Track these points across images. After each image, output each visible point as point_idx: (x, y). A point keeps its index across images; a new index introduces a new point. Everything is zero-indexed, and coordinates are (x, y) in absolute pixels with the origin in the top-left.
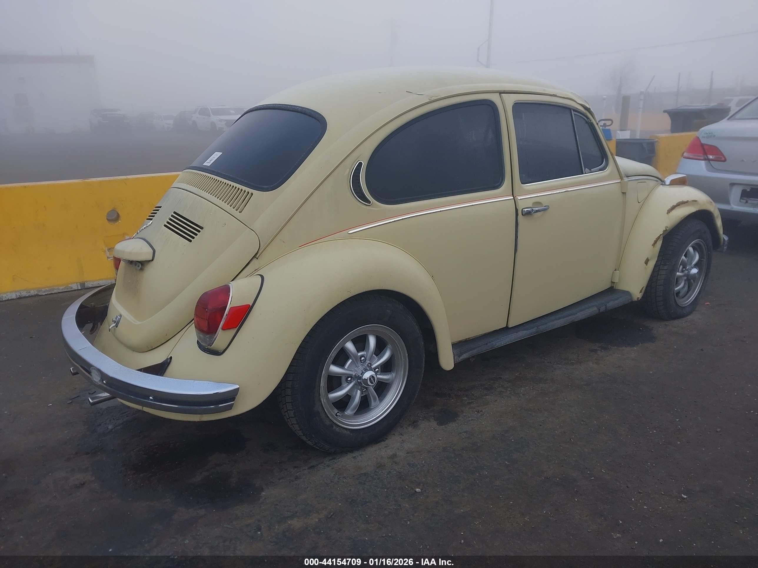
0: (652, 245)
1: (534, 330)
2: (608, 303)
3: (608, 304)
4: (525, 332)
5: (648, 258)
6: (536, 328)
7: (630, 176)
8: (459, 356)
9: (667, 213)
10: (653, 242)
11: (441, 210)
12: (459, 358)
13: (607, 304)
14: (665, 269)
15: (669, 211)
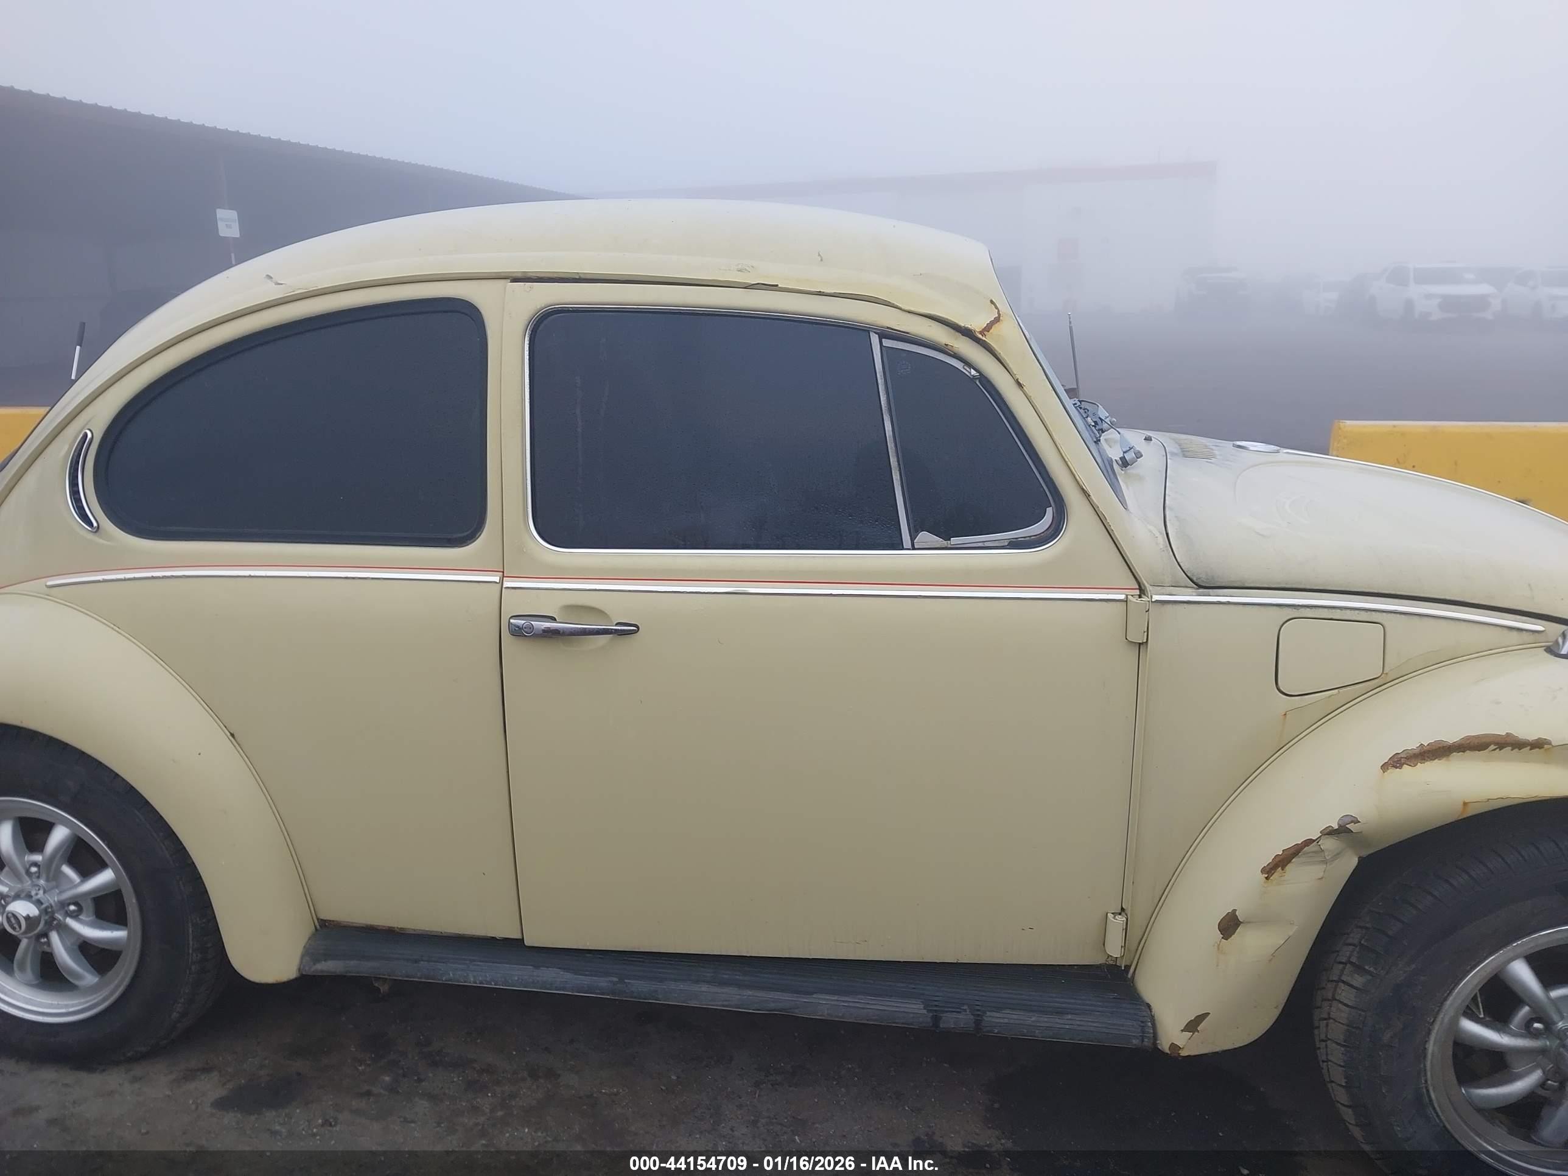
0: (1263, 871)
1: (603, 982)
2: (998, 1009)
3: (988, 1014)
4: (568, 976)
5: (1235, 911)
6: (615, 979)
7: (1223, 585)
8: (316, 961)
9: (1385, 767)
10: (1268, 859)
11: (253, 573)
12: (314, 964)
13: (985, 1012)
14: (1355, 983)
15: (1397, 762)
